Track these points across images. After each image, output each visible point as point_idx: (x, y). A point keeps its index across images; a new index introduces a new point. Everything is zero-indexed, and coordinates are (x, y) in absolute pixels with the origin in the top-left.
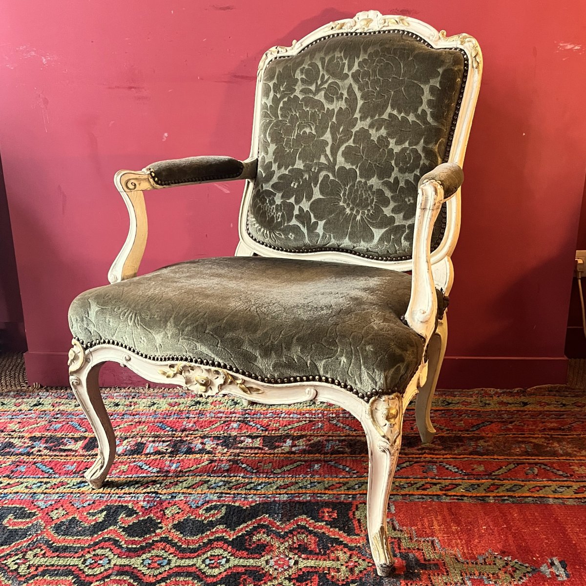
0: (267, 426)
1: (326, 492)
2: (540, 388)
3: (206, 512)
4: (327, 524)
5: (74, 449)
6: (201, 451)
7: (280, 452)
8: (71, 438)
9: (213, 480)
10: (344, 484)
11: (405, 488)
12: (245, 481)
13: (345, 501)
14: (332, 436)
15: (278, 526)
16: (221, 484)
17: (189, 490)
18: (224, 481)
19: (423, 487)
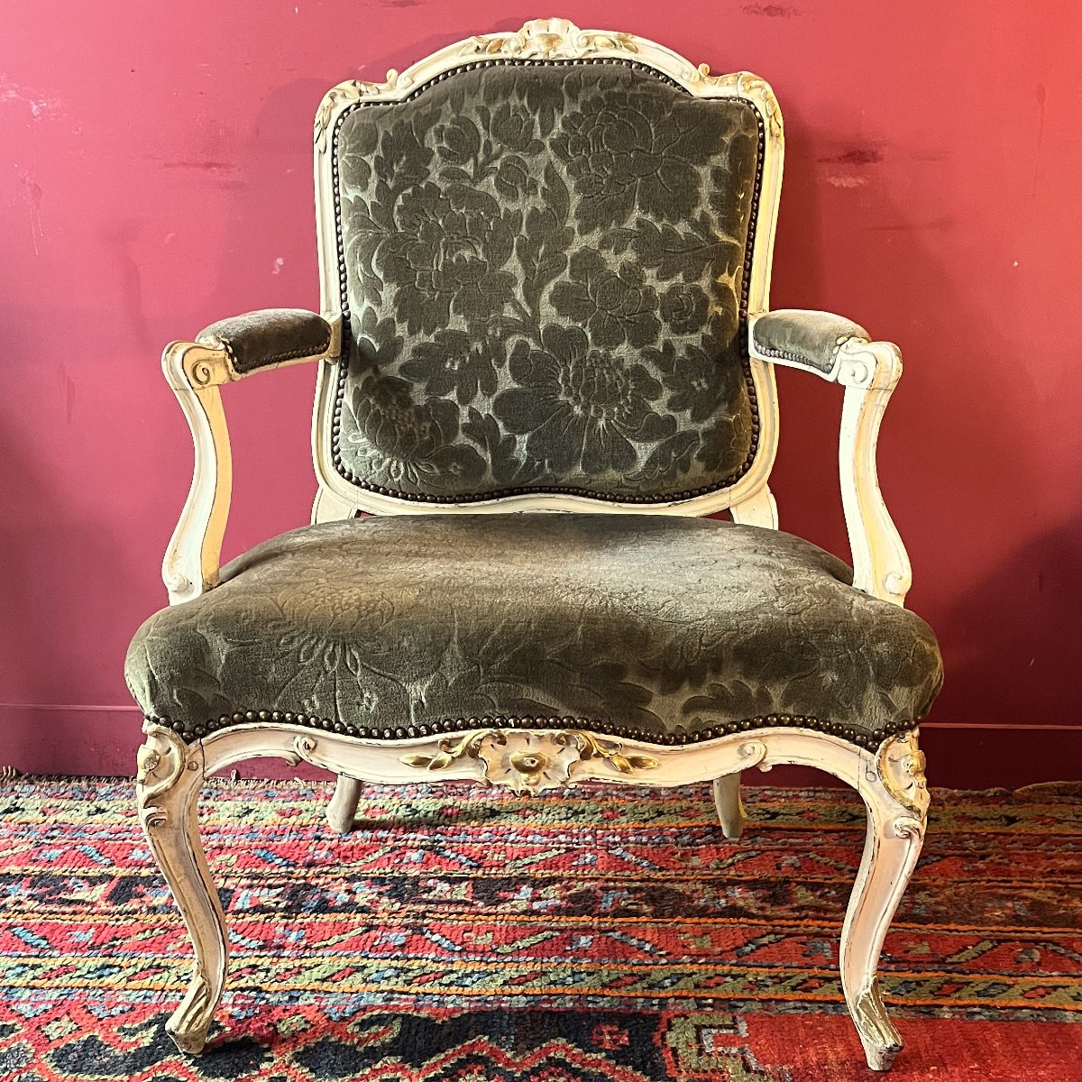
0: (480, 858)
1: (606, 993)
2: (1042, 789)
3: (361, 1030)
4: (608, 1057)
5: (88, 899)
6: (348, 907)
7: (508, 910)
8: (83, 878)
9: (373, 965)
10: (642, 978)
11: (768, 986)
12: (438, 968)
13: (645, 1012)
14: (615, 881)
15: (509, 1059)
16: (389, 973)
17: (326, 984)
18: (396, 968)
19: (805, 985)
